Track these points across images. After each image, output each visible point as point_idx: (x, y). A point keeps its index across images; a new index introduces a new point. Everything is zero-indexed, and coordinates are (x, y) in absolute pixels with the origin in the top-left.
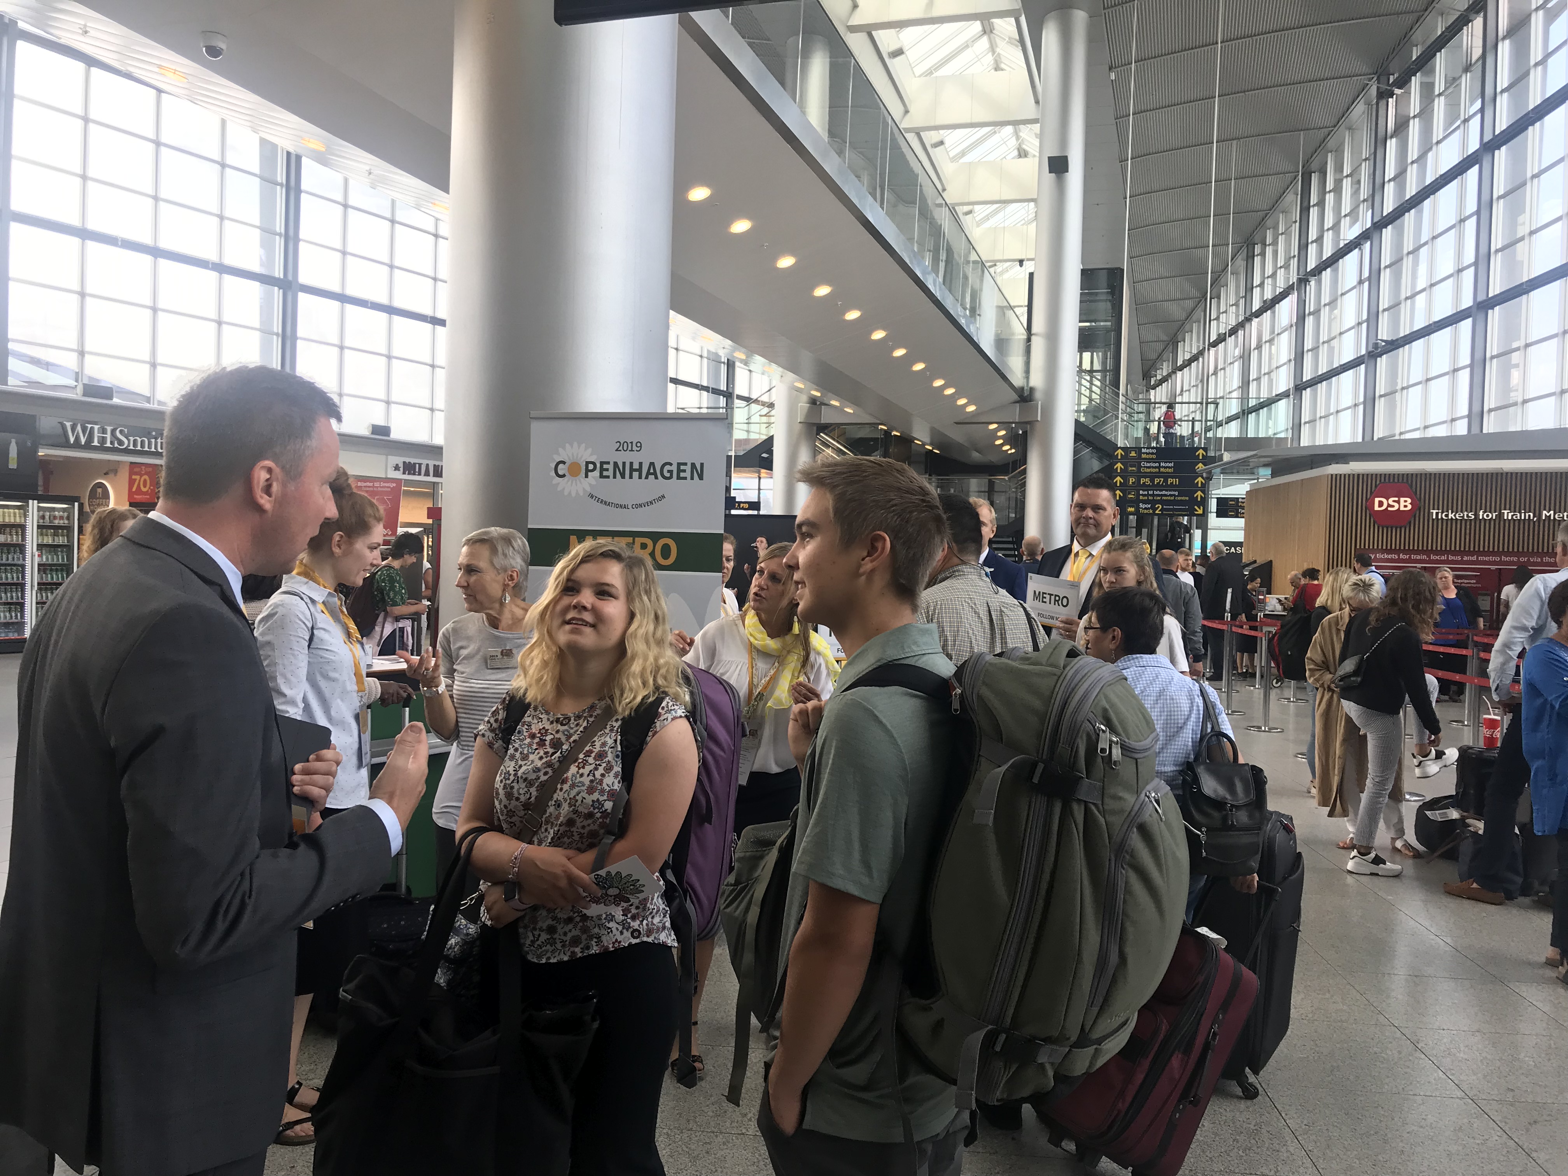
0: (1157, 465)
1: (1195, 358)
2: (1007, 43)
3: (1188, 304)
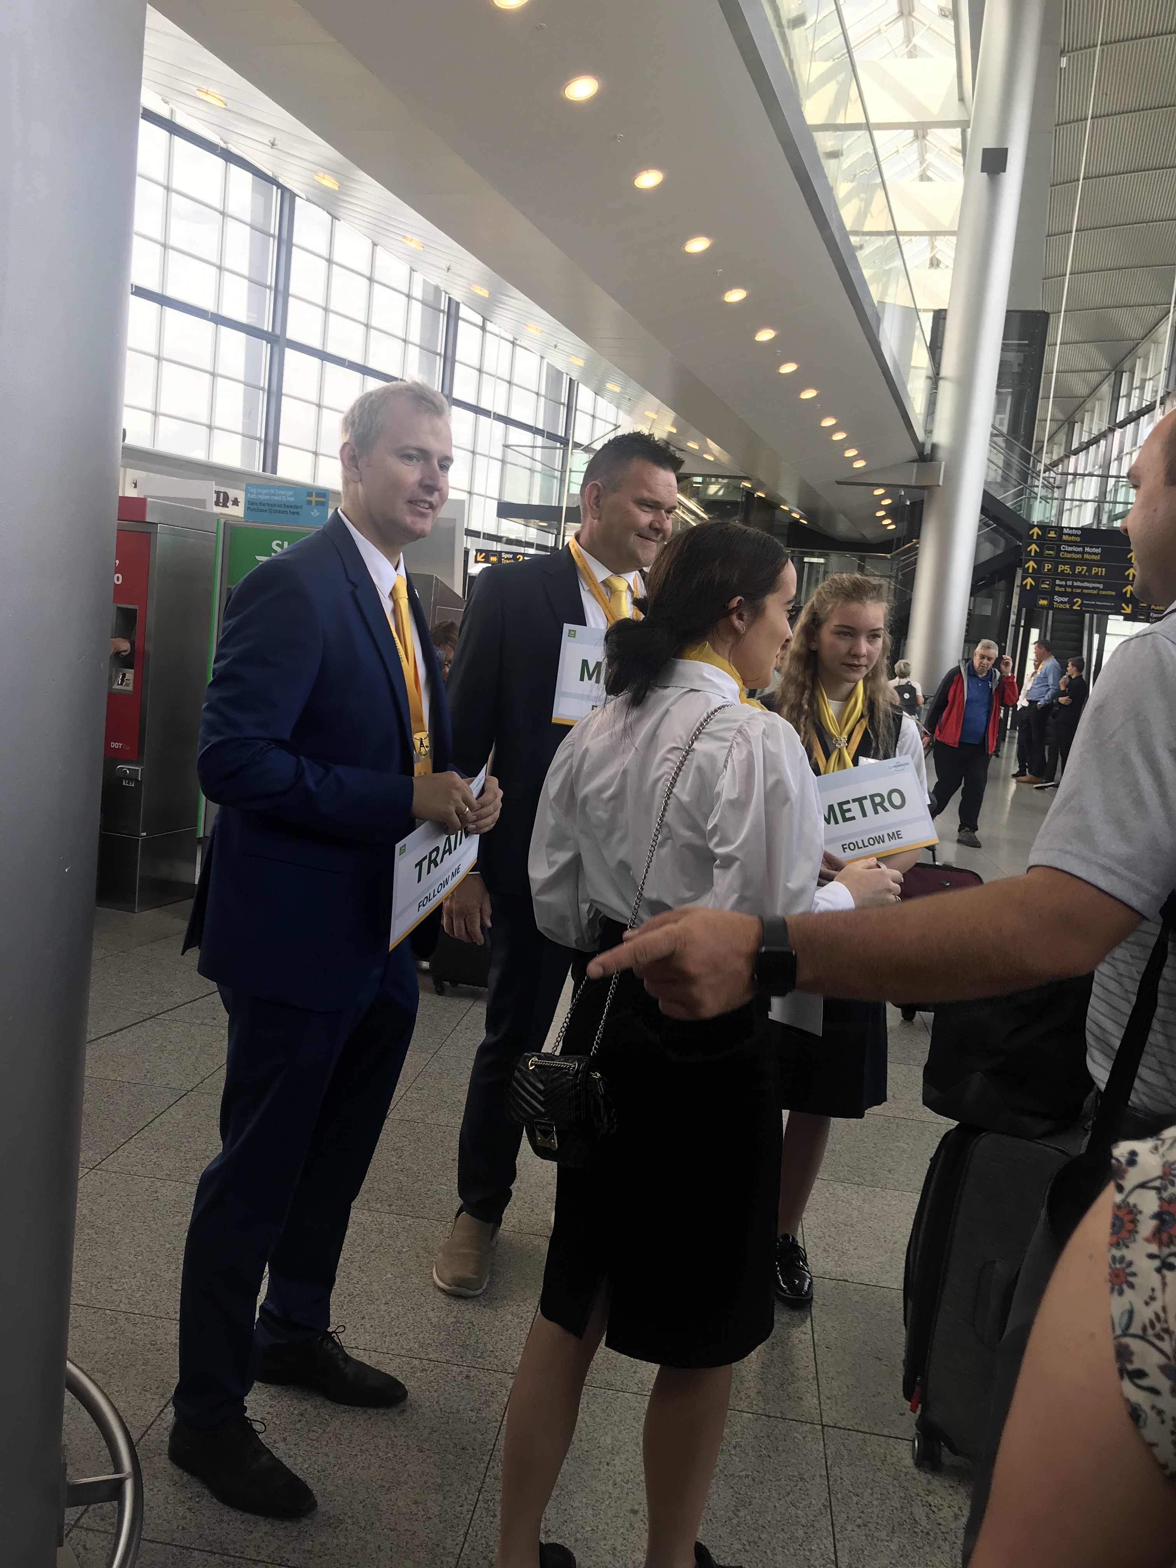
0: (1081, 549)
1: (1095, 441)
2: (927, 30)
3: (1095, 377)
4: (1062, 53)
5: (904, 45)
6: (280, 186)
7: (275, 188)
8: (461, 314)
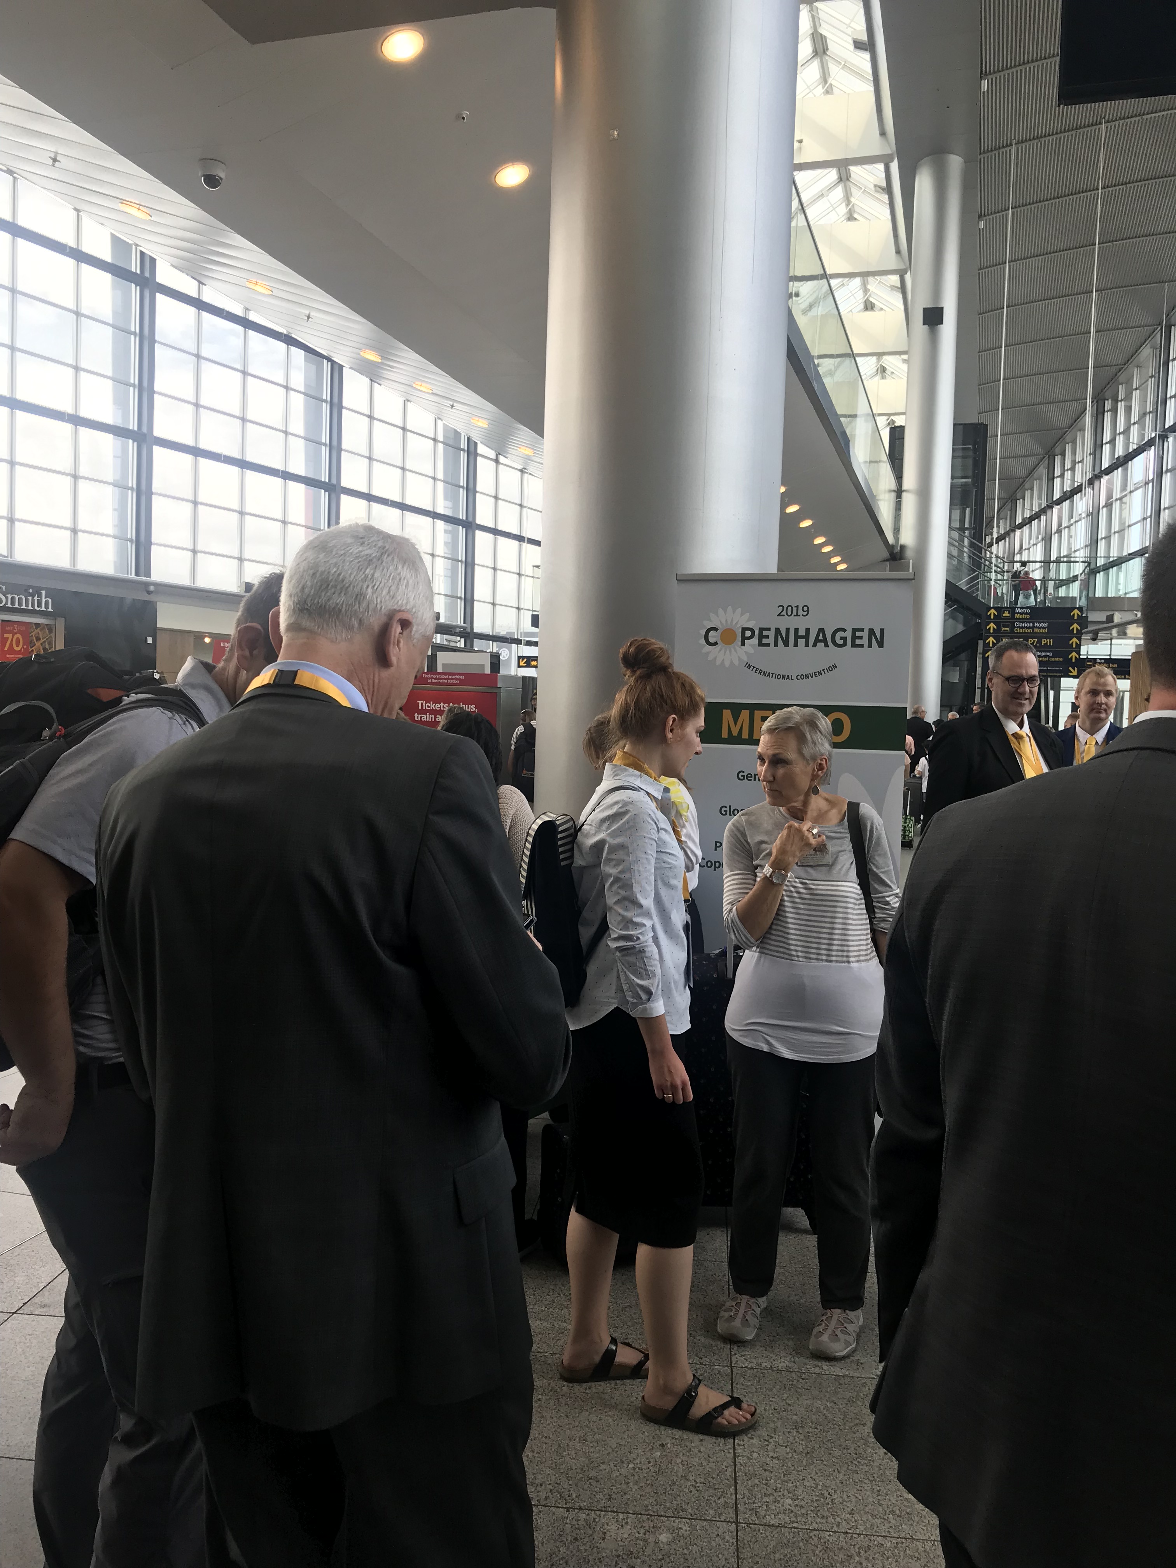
0: (1031, 625)
1: (1036, 516)
2: (863, 192)
3: (1031, 461)
4: (980, 217)
5: (844, 205)
6: (329, 359)
7: (325, 361)
8: (479, 451)
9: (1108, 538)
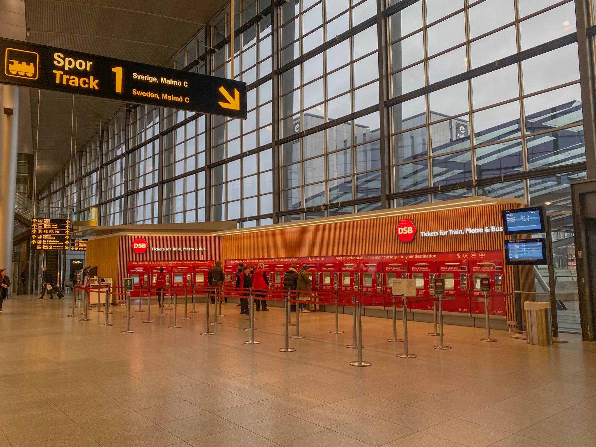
0: (51, 225)
1: (58, 190)
9: (84, 200)
